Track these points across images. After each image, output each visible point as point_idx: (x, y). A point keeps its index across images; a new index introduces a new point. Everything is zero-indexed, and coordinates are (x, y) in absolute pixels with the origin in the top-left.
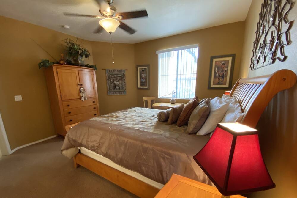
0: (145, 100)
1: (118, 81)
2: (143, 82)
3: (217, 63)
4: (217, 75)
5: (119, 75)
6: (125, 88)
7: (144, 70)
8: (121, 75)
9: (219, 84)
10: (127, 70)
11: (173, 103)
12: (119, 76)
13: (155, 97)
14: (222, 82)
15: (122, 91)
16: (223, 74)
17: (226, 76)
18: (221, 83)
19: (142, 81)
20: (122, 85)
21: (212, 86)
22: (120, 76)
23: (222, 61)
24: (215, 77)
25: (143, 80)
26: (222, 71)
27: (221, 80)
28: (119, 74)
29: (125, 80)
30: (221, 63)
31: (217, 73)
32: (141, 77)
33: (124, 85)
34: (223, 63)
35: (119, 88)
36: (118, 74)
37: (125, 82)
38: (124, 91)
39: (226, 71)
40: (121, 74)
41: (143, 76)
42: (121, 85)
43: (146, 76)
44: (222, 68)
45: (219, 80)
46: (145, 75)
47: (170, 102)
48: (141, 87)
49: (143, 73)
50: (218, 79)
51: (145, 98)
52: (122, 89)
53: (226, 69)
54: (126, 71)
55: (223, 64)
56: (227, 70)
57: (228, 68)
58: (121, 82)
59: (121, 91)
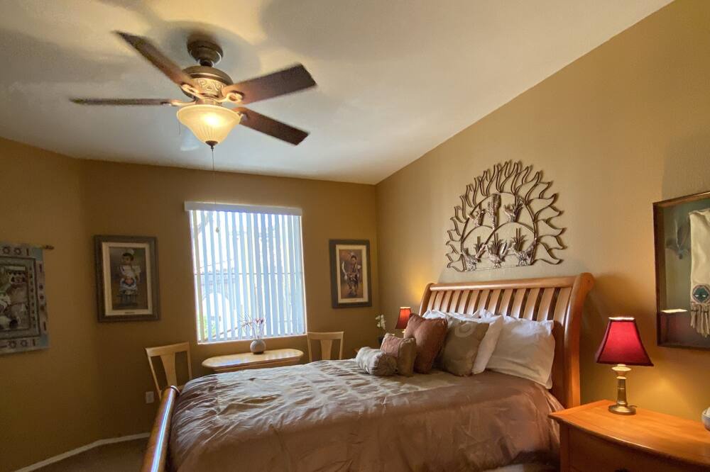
0: (152, 358)
1: (9, 292)
2: (129, 293)
3: (343, 254)
4: (346, 277)
5: (11, 268)
6: (42, 320)
7: (132, 252)
8: (23, 269)
9: (351, 295)
10: (49, 248)
11: (259, 352)
12: (15, 273)
13: (188, 343)
14: (356, 291)
15: (27, 333)
16: (356, 276)
17: (362, 281)
18: (355, 293)
19: (124, 291)
20: (27, 308)
21: (341, 301)
22: (20, 273)
23: (350, 251)
24: (343, 281)
25: (127, 287)
26: (354, 271)
27: (353, 288)
28: (16, 261)
29: (41, 287)
30: (349, 254)
31: (346, 274)
32: (116, 276)
33: (36, 308)
34: (352, 254)
35: (13, 323)
36: (9, 261)
37: (42, 297)
38: (40, 335)
39: (360, 271)
40: (22, 262)
41: (129, 272)
42: (23, 308)
43: (143, 274)
44: (352, 264)
45: (351, 288)
46: (138, 272)
47: (249, 352)
48: (121, 313)
49: (128, 262)
50: (348, 286)
51: (150, 352)
52: (30, 324)
53: (359, 267)
54: (45, 252)
55: (353, 257)
56: (361, 268)
57: (361, 264)
58: (21, 295)
59: (20, 334)
